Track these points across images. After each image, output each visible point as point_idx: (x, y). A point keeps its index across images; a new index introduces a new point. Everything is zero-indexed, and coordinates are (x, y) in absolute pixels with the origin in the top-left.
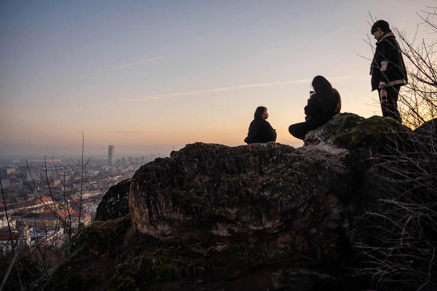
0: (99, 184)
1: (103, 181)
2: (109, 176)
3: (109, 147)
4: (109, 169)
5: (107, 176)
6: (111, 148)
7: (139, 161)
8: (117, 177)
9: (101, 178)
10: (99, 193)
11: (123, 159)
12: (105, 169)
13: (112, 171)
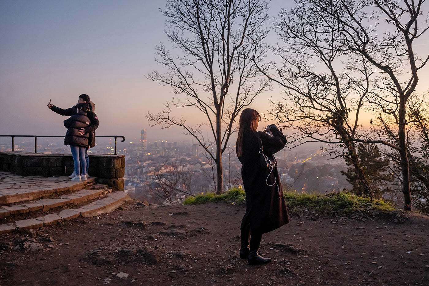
0: (128, 169)
1: (132, 167)
2: (138, 162)
3: (142, 131)
4: (140, 154)
5: (137, 161)
6: (143, 132)
7: (171, 146)
8: (147, 162)
9: (131, 163)
10: (126, 179)
11: (156, 144)
12: (137, 154)
13: (143, 156)
